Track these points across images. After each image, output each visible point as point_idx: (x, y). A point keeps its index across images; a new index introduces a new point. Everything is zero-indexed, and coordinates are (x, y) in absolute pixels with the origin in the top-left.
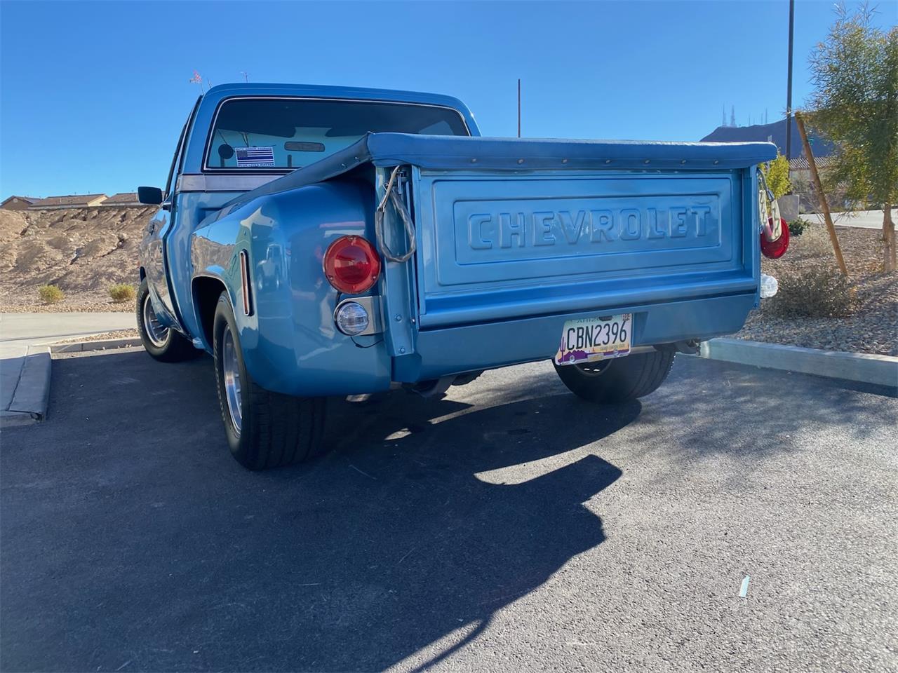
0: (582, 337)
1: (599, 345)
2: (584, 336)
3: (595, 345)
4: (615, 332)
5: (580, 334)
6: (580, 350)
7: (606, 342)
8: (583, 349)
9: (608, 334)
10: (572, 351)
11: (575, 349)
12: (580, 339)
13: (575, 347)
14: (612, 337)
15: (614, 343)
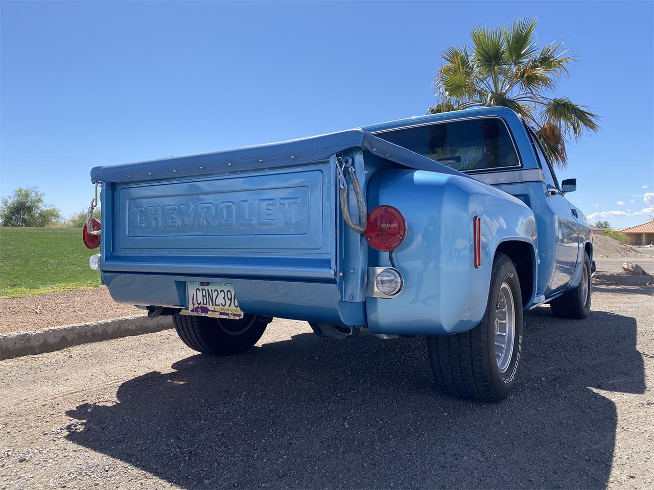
0: (205, 296)
1: (219, 305)
2: (207, 296)
3: (216, 305)
4: (230, 298)
5: (204, 294)
6: (205, 306)
7: (224, 304)
8: (207, 306)
9: (224, 298)
10: (200, 306)
11: (202, 304)
12: (205, 298)
13: (202, 303)
14: (228, 302)
15: (229, 306)
